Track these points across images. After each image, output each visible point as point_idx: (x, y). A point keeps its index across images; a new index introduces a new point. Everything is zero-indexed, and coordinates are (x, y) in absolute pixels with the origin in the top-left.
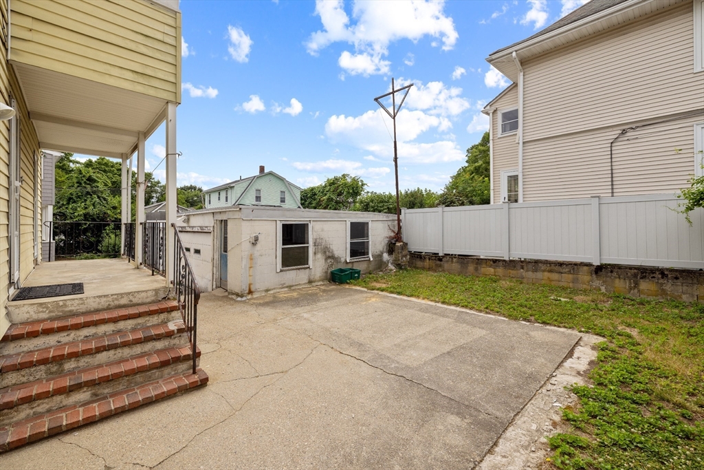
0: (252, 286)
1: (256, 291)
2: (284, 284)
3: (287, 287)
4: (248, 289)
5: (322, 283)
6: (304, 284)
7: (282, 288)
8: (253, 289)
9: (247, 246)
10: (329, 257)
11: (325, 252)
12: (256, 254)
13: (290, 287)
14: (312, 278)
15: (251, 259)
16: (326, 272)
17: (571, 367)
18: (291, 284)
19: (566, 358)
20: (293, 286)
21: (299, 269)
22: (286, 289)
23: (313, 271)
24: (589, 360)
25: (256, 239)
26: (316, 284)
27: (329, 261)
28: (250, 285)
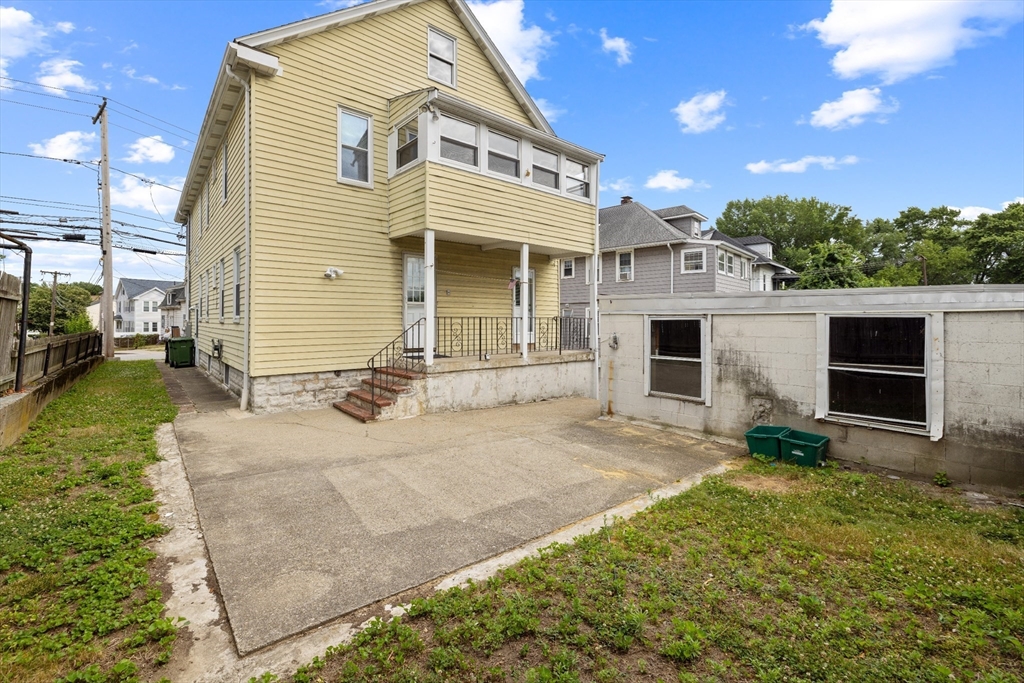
0: (612, 405)
1: (617, 413)
2: (657, 418)
3: (662, 424)
4: (607, 407)
5: (734, 443)
6: (695, 431)
7: (653, 423)
8: (613, 410)
9: (606, 349)
10: (758, 395)
11: (745, 382)
12: (618, 362)
13: (666, 425)
14: (712, 425)
15: (612, 368)
16: (749, 425)
17: (192, 562)
18: (669, 422)
19: (211, 571)
20: (671, 426)
21: (684, 401)
22: (658, 427)
23: (715, 412)
24: (176, 594)
25: (615, 341)
26: (721, 440)
27: (757, 402)
28: (610, 402)
